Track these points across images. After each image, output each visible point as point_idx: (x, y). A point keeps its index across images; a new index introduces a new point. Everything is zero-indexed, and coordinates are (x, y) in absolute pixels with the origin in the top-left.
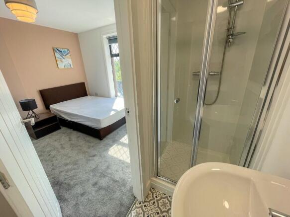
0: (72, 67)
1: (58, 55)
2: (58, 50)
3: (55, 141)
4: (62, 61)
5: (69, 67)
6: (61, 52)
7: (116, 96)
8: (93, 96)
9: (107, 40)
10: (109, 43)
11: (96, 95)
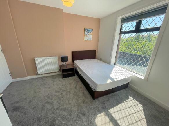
0: (92, 40)
1: (86, 33)
2: (87, 30)
3: (69, 84)
4: (87, 36)
5: (90, 40)
6: (88, 30)
7: (115, 64)
8: (99, 60)
9: (121, 21)
10: (122, 23)
11: (101, 60)
